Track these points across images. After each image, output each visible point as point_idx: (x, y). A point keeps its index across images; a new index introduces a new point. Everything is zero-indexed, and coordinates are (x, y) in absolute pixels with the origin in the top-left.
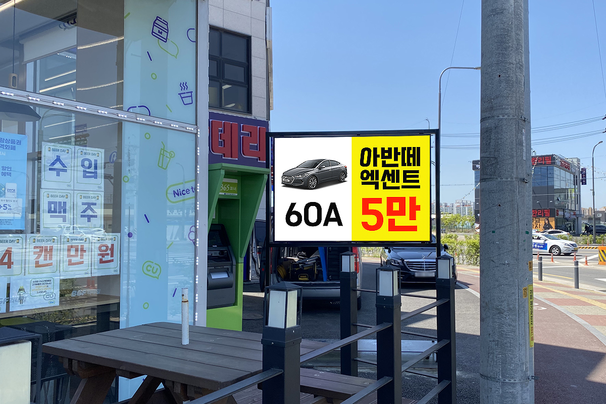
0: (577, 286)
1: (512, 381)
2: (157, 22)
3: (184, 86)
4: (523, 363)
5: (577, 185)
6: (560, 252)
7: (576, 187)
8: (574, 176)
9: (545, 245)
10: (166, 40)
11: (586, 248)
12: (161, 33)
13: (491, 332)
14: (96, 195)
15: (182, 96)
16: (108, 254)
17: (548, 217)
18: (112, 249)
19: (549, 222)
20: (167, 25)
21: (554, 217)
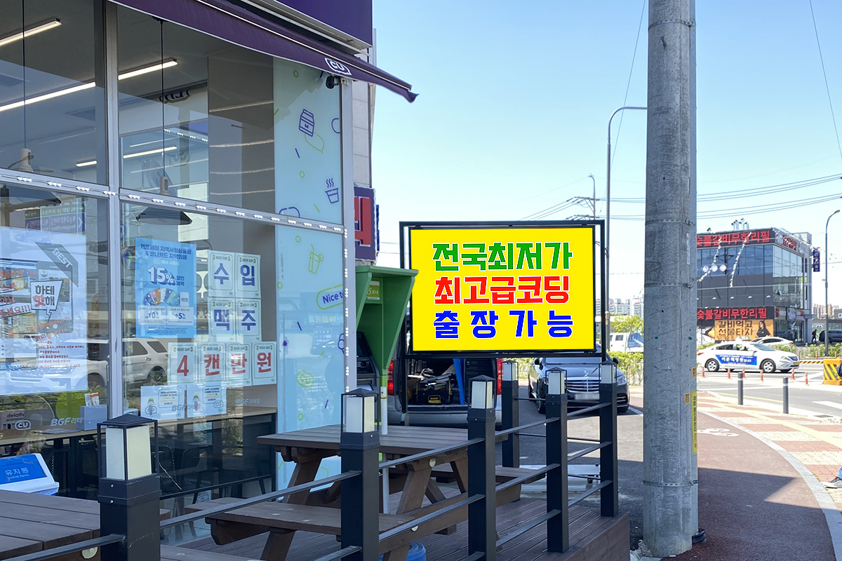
0: (786, 411)
1: (674, 485)
2: (304, 115)
3: (330, 182)
4: (685, 468)
5: (806, 271)
6: (775, 369)
7: (806, 274)
8: (803, 258)
9: (754, 360)
10: (312, 133)
11: (814, 362)
12: (307, 127)
13: (653, 438)
14: (254, 303)
15: (329, 193)
16: (266, 363)
17: (764, 319)
18: (269, 358)
19: (764, 326)
20: (313, 117)
21: (773, 318)
